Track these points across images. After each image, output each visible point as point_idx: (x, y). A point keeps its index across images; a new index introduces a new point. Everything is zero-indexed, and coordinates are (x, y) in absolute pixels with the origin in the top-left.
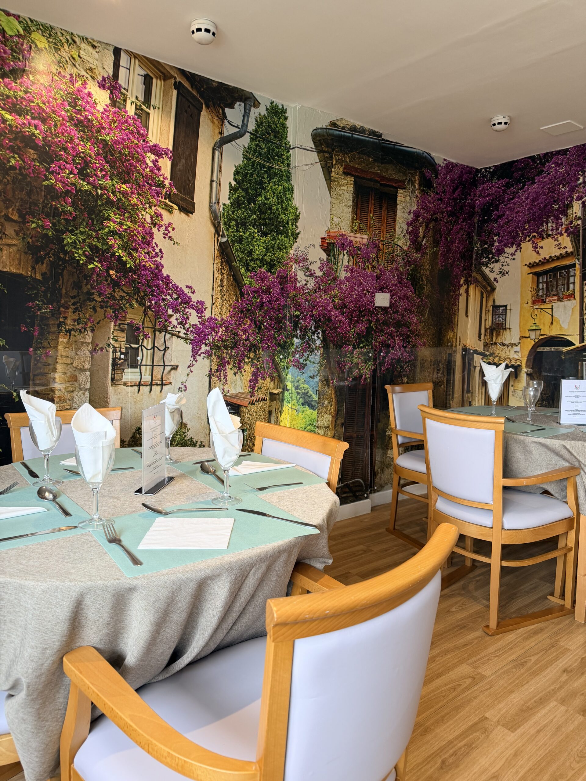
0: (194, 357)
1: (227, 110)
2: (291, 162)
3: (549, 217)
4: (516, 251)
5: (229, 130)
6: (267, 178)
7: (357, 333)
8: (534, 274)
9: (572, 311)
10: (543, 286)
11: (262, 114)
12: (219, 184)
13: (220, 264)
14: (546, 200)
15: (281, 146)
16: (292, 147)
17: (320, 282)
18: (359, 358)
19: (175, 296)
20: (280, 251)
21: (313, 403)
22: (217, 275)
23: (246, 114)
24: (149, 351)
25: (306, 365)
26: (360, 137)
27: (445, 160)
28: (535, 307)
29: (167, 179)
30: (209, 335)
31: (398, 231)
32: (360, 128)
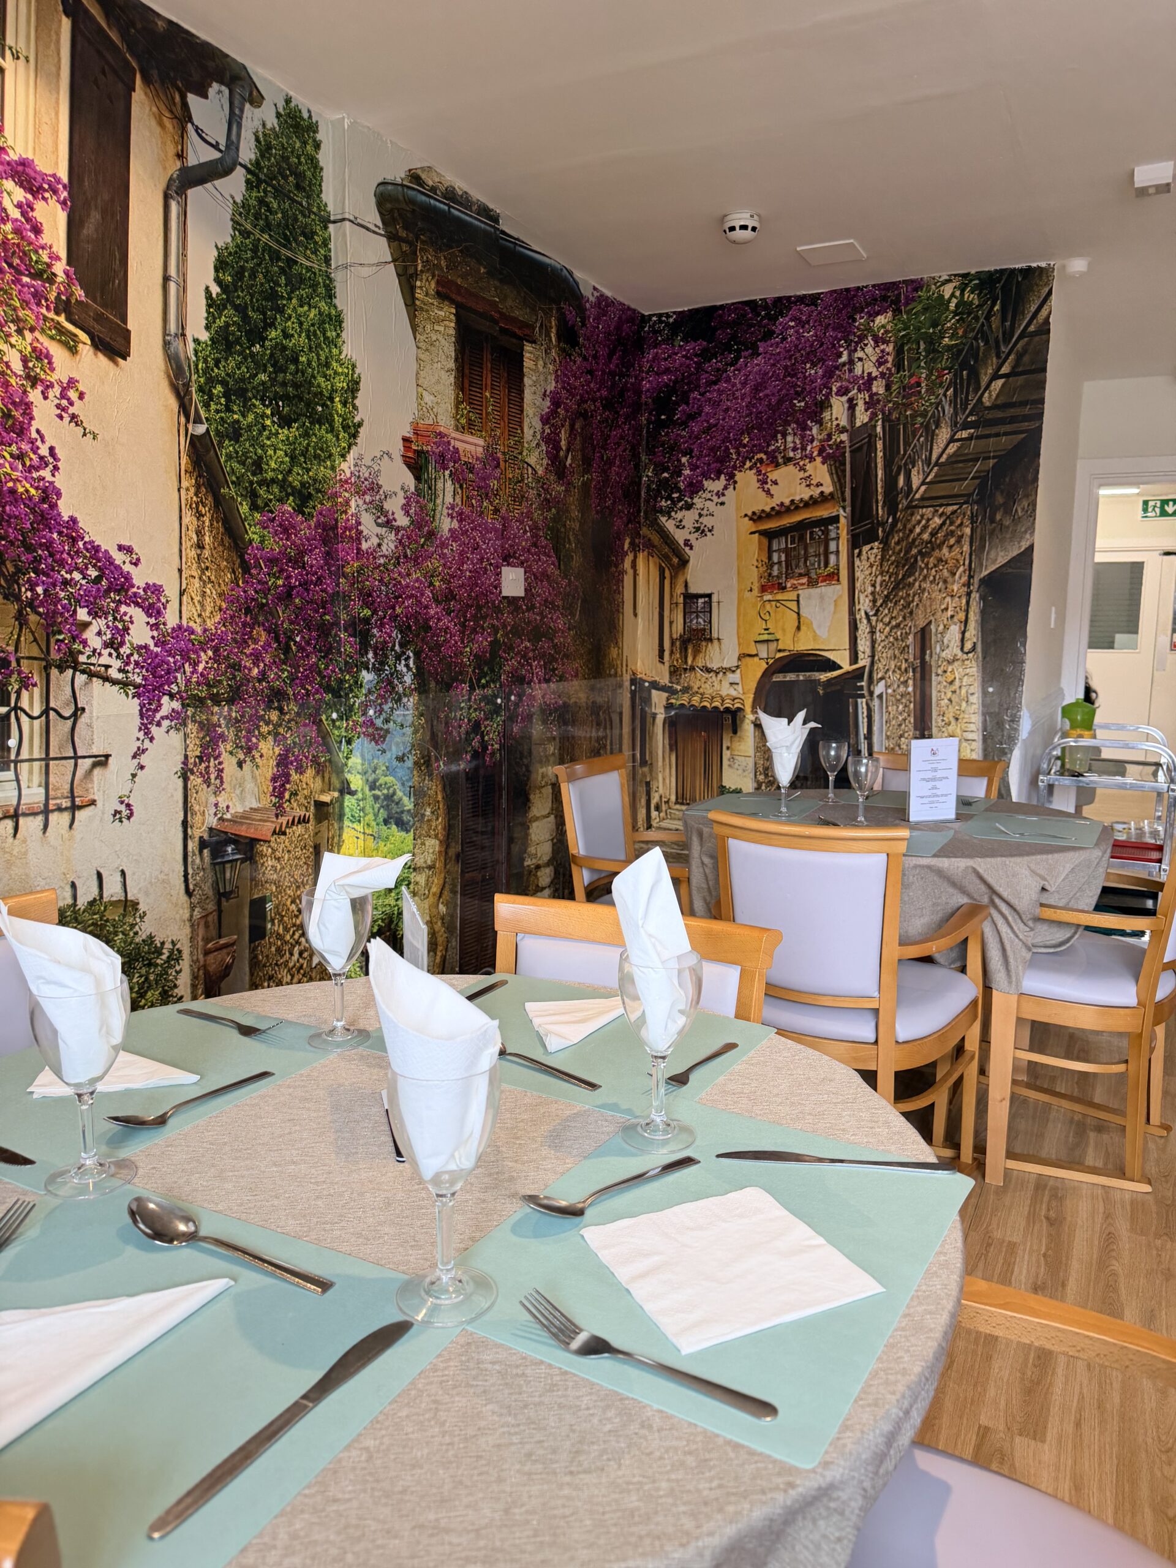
0: (145, 729)
1: (192, 98)
2: (332, 254)
3: (787, 423)
4: (726, 488)
5: (200, 154)
6: (286, 285)
7: (475, 656)
8: (763, 533)
9: (836, 605)
10: (780, 557)
11: (269, 126)
12: (183, 289)
13: (193, 490)
14: (781, 390)
15: (310, 212)
16: (332, 218)
17: (405, 540)
18: (480, 709)
19: (93, 573)
20: (320, 465)
21: (406, 817)
22: (189, 518)
23: (234, 120)
24: (37, 723)
25: (387, 731)
26: (463, 216)
27: (595, 289)
28: (766, 598)
29: (58, 258)
30: (176, 670)
31: (528, 433)
32: (462, 196)
